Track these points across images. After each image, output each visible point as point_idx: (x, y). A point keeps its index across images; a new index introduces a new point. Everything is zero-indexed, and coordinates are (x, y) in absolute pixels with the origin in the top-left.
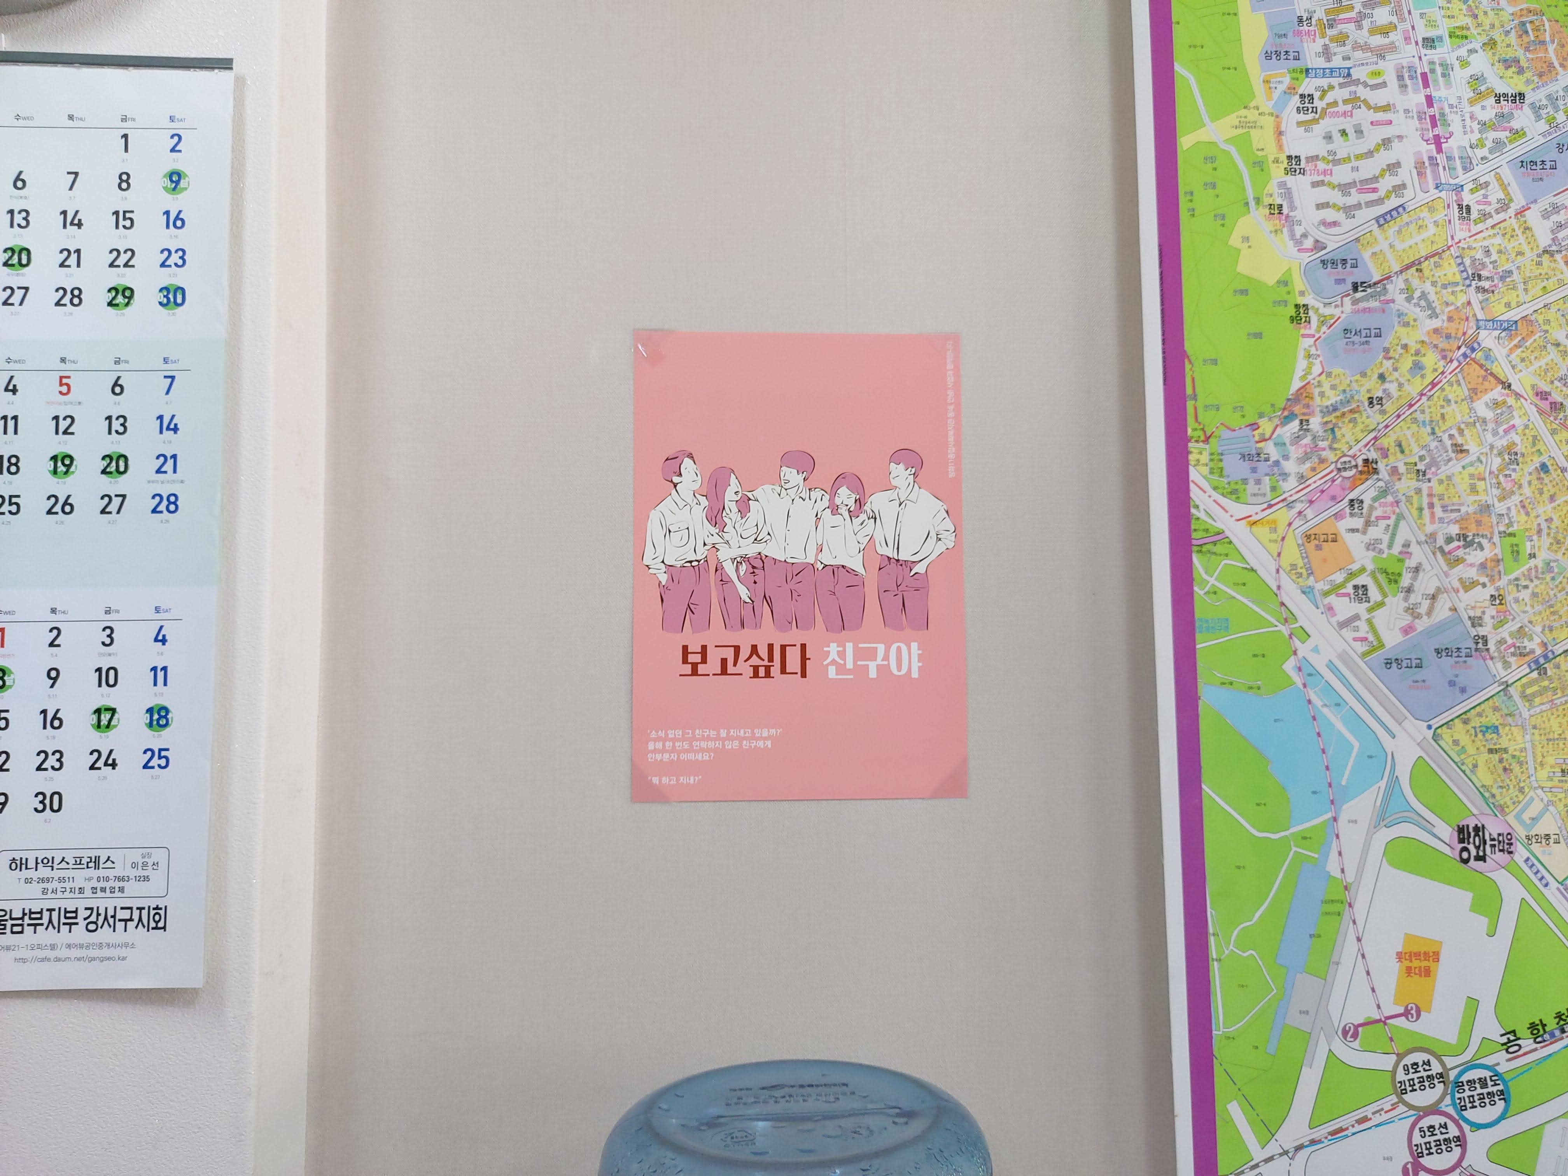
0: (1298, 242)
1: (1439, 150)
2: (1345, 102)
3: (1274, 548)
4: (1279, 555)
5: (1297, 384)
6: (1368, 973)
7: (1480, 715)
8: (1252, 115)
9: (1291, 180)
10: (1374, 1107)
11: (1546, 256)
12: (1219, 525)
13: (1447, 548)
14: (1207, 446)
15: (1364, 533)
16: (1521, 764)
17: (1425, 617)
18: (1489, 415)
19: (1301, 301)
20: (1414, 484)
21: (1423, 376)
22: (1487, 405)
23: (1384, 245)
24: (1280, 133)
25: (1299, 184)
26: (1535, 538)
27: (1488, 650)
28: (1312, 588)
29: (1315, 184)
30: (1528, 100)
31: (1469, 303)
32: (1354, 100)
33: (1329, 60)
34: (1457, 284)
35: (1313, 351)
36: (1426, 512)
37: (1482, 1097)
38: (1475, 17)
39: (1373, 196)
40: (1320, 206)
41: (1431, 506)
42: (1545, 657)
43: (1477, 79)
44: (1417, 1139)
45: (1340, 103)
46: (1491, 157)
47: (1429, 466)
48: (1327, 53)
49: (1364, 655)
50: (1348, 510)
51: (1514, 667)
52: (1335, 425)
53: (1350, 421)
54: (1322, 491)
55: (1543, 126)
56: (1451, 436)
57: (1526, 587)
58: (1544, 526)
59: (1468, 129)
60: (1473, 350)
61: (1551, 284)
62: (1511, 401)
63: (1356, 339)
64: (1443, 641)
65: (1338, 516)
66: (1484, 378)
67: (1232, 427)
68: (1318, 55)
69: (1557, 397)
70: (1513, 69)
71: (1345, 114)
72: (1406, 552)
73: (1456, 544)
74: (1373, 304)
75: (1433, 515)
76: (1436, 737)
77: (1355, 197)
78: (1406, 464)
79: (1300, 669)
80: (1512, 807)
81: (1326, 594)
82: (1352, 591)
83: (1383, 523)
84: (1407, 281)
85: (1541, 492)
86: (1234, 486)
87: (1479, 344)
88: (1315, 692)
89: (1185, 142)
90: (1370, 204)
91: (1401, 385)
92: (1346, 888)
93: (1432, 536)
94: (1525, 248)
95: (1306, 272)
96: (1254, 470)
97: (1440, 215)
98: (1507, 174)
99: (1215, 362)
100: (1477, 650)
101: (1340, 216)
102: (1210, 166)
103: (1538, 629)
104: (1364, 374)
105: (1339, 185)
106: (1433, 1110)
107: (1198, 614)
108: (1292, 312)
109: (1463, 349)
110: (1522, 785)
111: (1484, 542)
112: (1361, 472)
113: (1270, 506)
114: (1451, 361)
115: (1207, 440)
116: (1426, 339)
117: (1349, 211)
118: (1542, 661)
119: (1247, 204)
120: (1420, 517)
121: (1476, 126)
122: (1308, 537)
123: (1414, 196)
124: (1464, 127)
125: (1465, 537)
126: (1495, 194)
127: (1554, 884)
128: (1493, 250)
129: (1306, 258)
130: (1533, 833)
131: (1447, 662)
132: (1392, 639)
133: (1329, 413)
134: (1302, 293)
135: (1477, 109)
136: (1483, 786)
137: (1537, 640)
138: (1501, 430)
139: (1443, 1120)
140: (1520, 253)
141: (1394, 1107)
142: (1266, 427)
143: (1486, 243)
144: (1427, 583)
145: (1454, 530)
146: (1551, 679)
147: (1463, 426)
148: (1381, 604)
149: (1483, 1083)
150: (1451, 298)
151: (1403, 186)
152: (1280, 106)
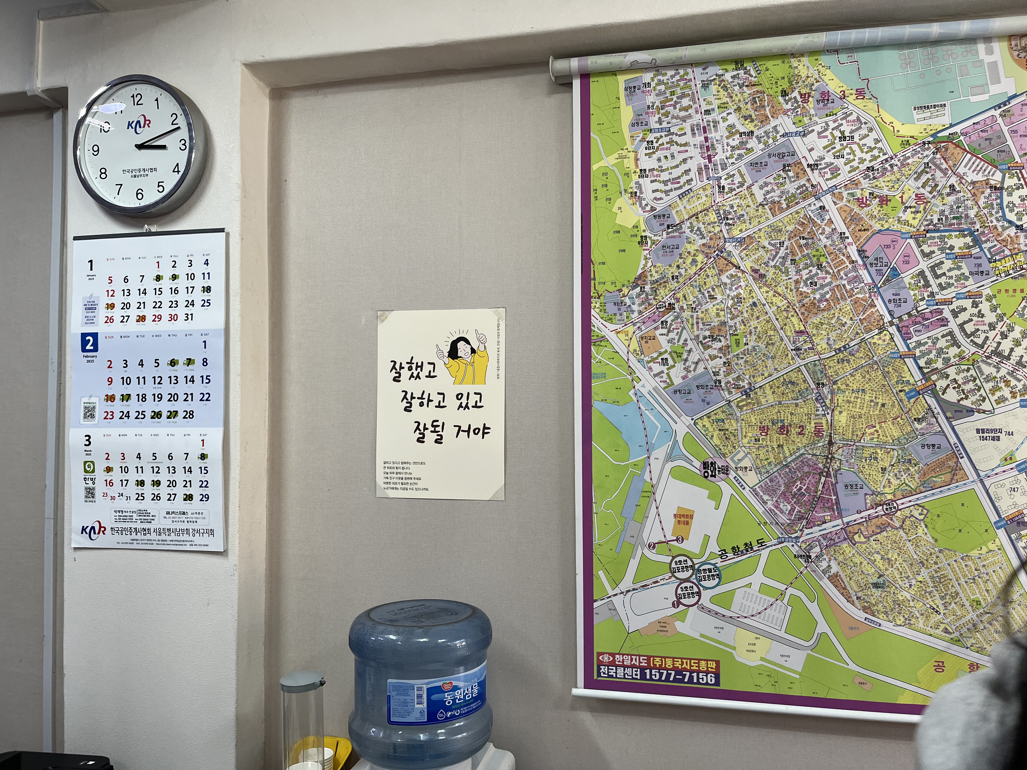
0: (643, 208)
1: (710, 161)
2: (667, 143)
3: (627, 343)
4: (629, 346)
5: (640, 271)
6: (661, 522)
7: (715, 414)
8: (624, 153)
9: (641, 181)
10: (661, 577)
11: (760, 207)
12: (603, 333)
13: (704, 342)
14: (599, 300)
15: (667, 335)
16: (735, 436)
17: (693, 372)
18: (728, 281)
19: (643, 234)
20: (690, 313)
21: (696, 266)
22: (727, 277)
23: (682, 208)
24: (637, 160)
25: (646, 182)
26: (748, 336)
27: (721, 386)
28: (643, 360)
29: (652, 182)
30: (755, 135)
31: (721, 231)
32: (671, 142)
33: (661, 124)
34: (715, 223)
35: (648, 256)
36: (695, 326)
37: (709, 576)
38: (731, 97)
39: (678, 185)
40: (654, 191)
41: (697, 323)
42: (750, 389)
43: (732, 126)
44: (679, 591)
45: (665, 144)
46: (736, 162)
47: (697, 306)
48: (660, 121)
49: (664, 389)
50: (660, 326)
51: (734, 393)
52: (657, 289)
53: (664, 287)
54: (649, 318)
55: (762, 146)
56: (709, 292)
57: (742, 358)
58: (753, 330)
59: (725, 150)
60: (722, 252)
61: (762, 220)
62: (740, 274)
63: (668, 250)
64: (701, 382)
65: (656, 328)
66: (727, 265)
67: (610, 291)
68: (656, 122)
69: (762, 272)
70: (749, 120)
71: (667, 149)
72: (685, 344)
73: (708, 339)
74: (676, 234)
75: (698, 327)
76: (695, 424)
77: (670, 186)
78: (687, 305)
79: (636, 394)
80: (729, 454)
81: (648, 362)
82: (661, 361)
83: (676, 331)
84: (691, 223)
85: (752, 315)
86: (610, 317)
87: (725, 249)
89: (594, 167)
90: (676, 189)
91: (686, 270)
92: (652, 486)
93: (698, 336)
94: (751, 204)
95: (647, 221)
96: (619, 310)
97: (709, 192)
98: (744, 170)
99: (604, 263)
100: (715, 386)
101: (663, 195)
102: (605, 177)
103: (747, 377)
104: (670, 266)
105: (663, 181)
106: (687, 580)
107: (592, 372)
108: (639, 239)
109: (717, 252)
110: (735, 445)
111: (722, 338)
112: (667, 309)
113: (626, 325)
114: (711, 258)
115: (599, 298)
116: (699, 249)
117: (667, 193)
118: (748, 391)
119: (621, 193)
120: (692, 328)
121: (729, 148)
122: (642, 338)
123: (696, 184)
124: (723, 150)
125: (713, 336)
126: (737, 179)
127: (747, 488)
128: (735, 206)
129: (647, 215)
130: (739, 466)
131: (702, 391)
132: (677, 381)
133: (654, 283)
134: (644, 231)
135: (730, 141)
136: (716, 445)
137: (746, 382)
138: (734, 288)
139: (691, 585)
140: (748, 206)
141: (670, 578)
142: (625, 291)
143: (731, 203)
144: (694, 357)
145: (708, 333)
146: (752, 399)
147: (714, 287)
148: (673, 366)
149: (710, 570)
150: (713, 229)
151: (692, 180)
152: (638, 147)
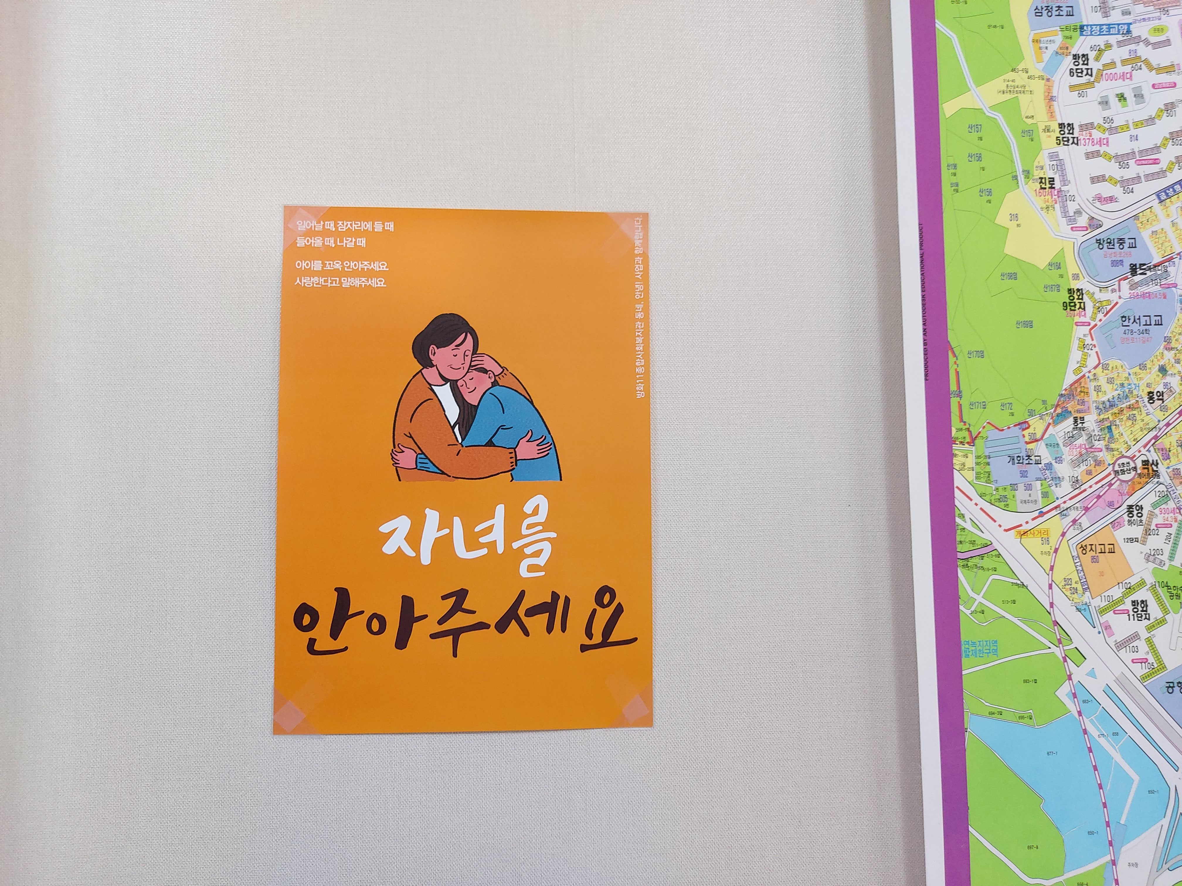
0: (1071, 220)
2: (1124, 62)
3: (1047, 562)
4: (1052, 568)
5: (1070, 378)
8: (1020, 79)
9: (1063, 151)
12: (987, 536)
14: (973, 448)
15: (1144, 543)
19: (1075, 285)
23: (1165, 223)
24: (1051, 99)
25: (1073, 155)
28: (1087, 605)
29: (1089, 155)
32: (1134, 61)
33: (1106, 15)
35: (1088, 340)
39: (1154, 168)
40: (1095, 180)
45: (1119, 64)
48: (1103, 8)
49: (1143, 679)
50: (1126, 517)
52: (1112, 423)
53: (1129, 419)
54: (1099, 497)
63: (1135, 327)
65: (1115, 524)
67: (1000, 427)
68: (1094, 9)
71: (1123, 77)
74: (1154, 288)
77: (1133, 170)
79: (1075, 696)
81: (1102, 611)
82: (1130, 608)
83: (1163, 532)
86: (1002, 493)
88: (1092, 721)
89: (948, 108)
90: (1150, 177)
95: (1081, 253)
96: (1024, 474)
99: (981, 354)
101: (1117, 191)
102: (975, 135)
104: (1143, 367)
105: (1116, 156)
107: (964, 637)
108: (1065, 297)
112: (1140, 475)
113: (1042, 514)
115: (972, 442)
117: (1127, 185)
119: (1015, 178)
122: (1084, 548)
129: (1080, 237)
132: (1175, 660)
133: (1106, 410)
134: (1076, 277)
142: (1037, 426)
148: (1162, 622)
152: (1051, 68)
